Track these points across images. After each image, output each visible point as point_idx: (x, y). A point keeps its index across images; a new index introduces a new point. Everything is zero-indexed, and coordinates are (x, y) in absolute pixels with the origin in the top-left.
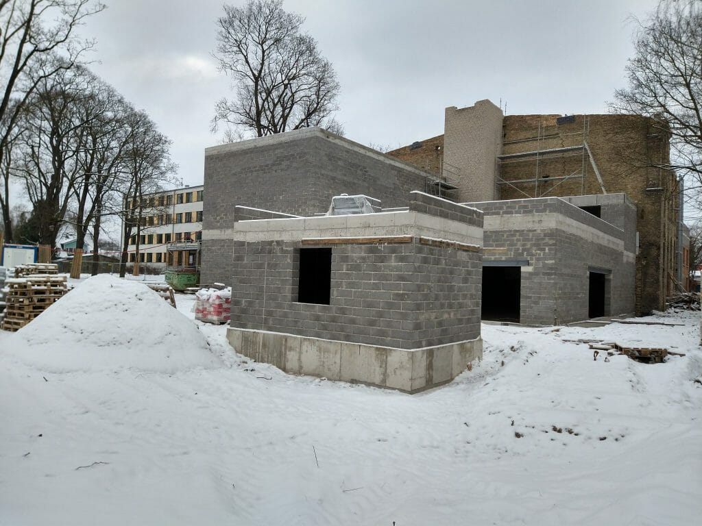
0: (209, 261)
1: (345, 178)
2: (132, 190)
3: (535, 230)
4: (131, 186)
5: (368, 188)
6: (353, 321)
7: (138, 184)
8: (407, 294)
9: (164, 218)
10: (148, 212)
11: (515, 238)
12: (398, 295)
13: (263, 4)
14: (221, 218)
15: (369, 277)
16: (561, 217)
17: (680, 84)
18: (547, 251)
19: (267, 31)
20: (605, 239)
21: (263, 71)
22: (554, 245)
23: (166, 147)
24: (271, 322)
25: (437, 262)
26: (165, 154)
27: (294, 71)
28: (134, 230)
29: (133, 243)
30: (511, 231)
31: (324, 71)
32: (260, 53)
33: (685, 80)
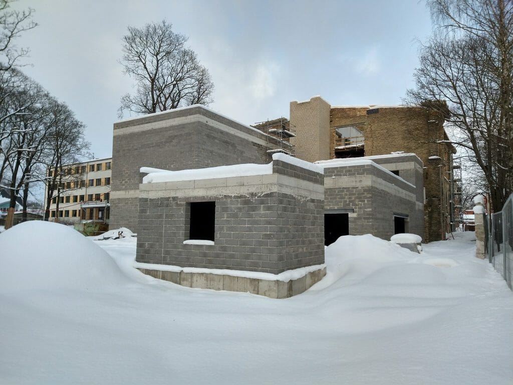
0: (116, 215)
1: (220, 152)
2: (54, 162)
3: (357, 188)
4: (54, 159)
5: (237, 159)
6: (232, 256)
7: (59, 158)
8: (273, 235)
9: (79, 183)
10: (67, 179)
11: (343, 193)
12: (265, 235)
13: (157, 27)
14: (126, 182)
15: (244, 222)
16: (374, 178)
17: (449, 87)
18: (366, 202)
19: (160, 46)
20: (403, 194)
21: (157, 74)
22: (371, 197)
23: (81, 130)
24: (168, 259)
25: (293, 210)
26: (80, 135)
27: (180, 75)
28: (55, 193)
29: (54, 202)
30: (340, 188)
31: (203, 75)
32: (155, 62)
33: (453, 84)
